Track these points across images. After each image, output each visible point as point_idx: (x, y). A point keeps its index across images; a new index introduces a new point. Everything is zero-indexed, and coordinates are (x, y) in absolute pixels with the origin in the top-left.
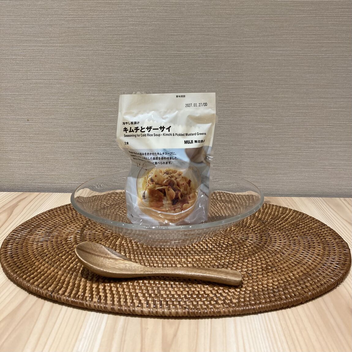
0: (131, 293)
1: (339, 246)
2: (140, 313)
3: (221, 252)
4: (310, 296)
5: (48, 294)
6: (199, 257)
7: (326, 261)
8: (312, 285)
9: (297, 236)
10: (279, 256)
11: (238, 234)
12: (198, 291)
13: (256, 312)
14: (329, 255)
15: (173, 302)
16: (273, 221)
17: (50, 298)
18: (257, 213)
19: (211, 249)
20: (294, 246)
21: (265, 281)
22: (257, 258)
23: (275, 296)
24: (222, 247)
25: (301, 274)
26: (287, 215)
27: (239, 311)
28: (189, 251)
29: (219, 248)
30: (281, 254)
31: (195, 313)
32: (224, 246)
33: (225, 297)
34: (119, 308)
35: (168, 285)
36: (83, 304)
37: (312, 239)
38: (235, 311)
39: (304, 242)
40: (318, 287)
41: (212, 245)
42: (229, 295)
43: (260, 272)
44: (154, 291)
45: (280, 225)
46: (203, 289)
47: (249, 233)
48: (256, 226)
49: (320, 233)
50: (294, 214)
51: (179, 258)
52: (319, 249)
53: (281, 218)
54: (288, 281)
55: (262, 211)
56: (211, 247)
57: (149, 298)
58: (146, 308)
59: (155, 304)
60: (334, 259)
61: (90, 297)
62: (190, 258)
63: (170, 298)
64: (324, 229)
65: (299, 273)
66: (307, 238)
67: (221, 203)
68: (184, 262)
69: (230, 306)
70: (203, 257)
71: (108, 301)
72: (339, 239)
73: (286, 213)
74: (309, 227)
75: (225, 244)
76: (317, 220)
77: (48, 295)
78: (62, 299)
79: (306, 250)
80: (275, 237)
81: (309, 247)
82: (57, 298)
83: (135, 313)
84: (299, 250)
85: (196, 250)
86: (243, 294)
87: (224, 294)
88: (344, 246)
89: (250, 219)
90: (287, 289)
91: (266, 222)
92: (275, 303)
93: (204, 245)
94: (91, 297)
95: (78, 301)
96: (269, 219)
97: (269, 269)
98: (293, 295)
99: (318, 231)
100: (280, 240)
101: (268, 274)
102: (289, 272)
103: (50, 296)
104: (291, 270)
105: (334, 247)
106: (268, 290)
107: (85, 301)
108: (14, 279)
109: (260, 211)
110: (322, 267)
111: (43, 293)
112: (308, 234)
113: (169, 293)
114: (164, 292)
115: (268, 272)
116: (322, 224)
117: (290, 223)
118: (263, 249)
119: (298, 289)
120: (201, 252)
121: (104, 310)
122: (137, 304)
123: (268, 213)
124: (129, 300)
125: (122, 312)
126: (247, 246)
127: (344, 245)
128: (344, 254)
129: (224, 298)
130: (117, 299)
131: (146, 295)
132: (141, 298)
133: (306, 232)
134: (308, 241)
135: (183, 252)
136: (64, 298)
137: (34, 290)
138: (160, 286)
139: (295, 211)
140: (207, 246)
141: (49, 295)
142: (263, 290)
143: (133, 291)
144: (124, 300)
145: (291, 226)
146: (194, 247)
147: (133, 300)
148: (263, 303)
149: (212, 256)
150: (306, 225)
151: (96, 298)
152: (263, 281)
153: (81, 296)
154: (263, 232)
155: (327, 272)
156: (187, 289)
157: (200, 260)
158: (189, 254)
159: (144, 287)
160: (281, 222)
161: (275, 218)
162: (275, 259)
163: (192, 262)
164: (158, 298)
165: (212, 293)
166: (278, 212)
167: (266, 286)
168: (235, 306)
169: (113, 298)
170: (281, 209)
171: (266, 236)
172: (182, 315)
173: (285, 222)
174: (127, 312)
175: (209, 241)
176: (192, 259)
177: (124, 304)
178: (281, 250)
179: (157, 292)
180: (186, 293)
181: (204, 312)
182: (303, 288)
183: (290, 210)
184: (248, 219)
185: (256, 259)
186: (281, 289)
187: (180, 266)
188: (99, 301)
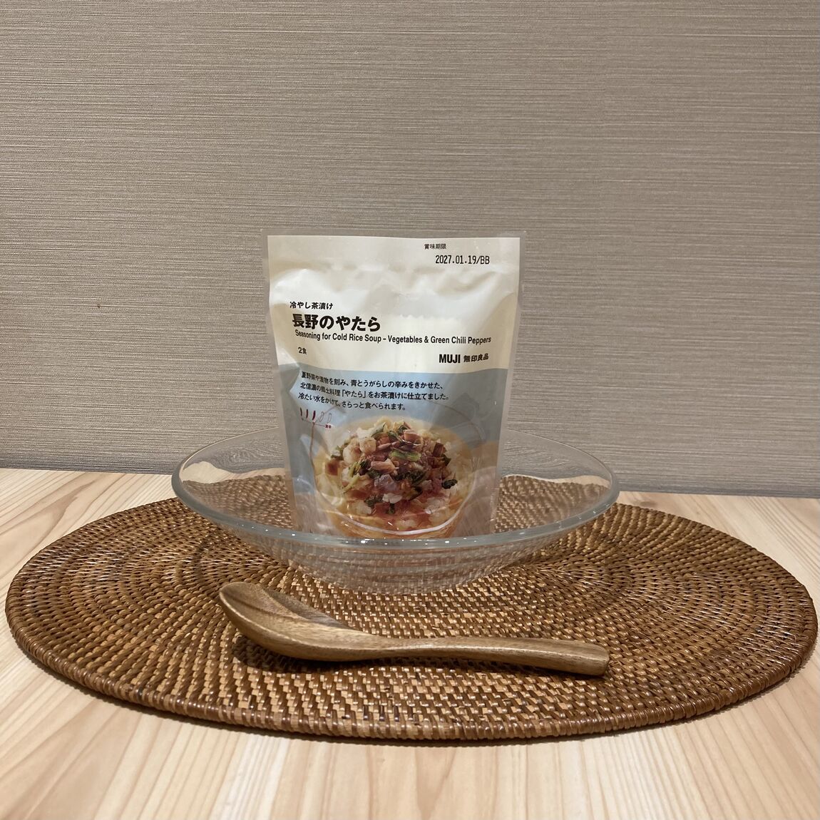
0: (326, 691)
1: (787, 593)
2: (351, 733)
3: (523, 605)
4: (733, 695)
5: (133, 692)
6: (473, 616)
7: (762, 623)
8: (734, 673)
9: (691, 572)
10: (654, 613)
11: (557, 567)
12: (480, 687)
13: (615, 728)
14: (767, 611)
15: (424, 709)
16: (633, 540)
17: (135, 702)
18: (595, 524)
19: (500, 598)
20: (686, 593)
21: (630, 664)
22: (607, 617)
23: (654, 695)
24: (523, 594)
25: (708, 650)
26: (665, 528)
27: (575, 726)
28: (448, 603)
29: (518, 596)
30: (660, 609)
31: (477, 731)
32: (529, 592)
33: (542, 698)
34: (301, 721)
35: (408, 674)
36: (215, 713)
37: (726, 577)
38: (568, 727)
39: (709, 584)
40: (748, 676)
41: (499, 590)
42: (549, 694)
43: (616, 646)
44: (378, 686)
45: (651, 548)
46: (490, 683)
47: (583, 566)
48: (596, 551)
49: (743, 565)
50: (680, 526)
51: (428, 617)
52: (743, 598)
53: (651, 533)
54: (679, 664)
55: (606, 518)
56: (498, 594)
57: (369, 702)
58: (363, 721)
59: (382, 713)
60: (779, 619)
61: (231, 700)
62: (452, 617)
63: (417, 702)
64: (751, 557)
65: (702, 648)
66: (714, 575)
67: (512, 500)
68: (440, 626)
69: (554, 717)
70: (483, 615)
71: (273, 707)
72: (787, 577)
73: (663, 524)
74: (717, 552)
75: (530, 589)
76: (733, 539)
77: (131, 694)
78: (166, 704)
79: (715, 601)
80: (643, 573)
81: (721, 594)
82: (154, 700)
83: (339, 732)
84: (698, 601)
85: (464, 600)
86: (582, 692)
87: (539, 693)
88: (798, 592)
89: (582, 535)
90: (680, 681)
91: (618, 542)
92: (655, 709)
93: (481, 590)
94: (234, 700)
95: (203, 706)
96: (624, 536)
97: (636, 641)
98: (695, 693)
99: (738, 561)
100: (655, 580)
101: (635, 650)
102: (681, 647)
103: (137, 698)
104: (686, 642)
105: (777, 594)
106: (637, 683)
107: (221, 707)
108: (48, 662)
109: (601, 519)
110: (752, 637)
111: (119, 691)
112: (716, 567)
113: (412, 690)
114: (401, 690)
115: (635, 648)
116: (746, 546)
117: (672, 544)
118: (618, 600)
119: (704, 681)
120: (478, 605)
121: (265, 726)
122: (340, 714)
123: (622, 524)
124: (322, 705)
125: (307, 731)
126: (581, 593)
127: (797, 590)
128: (801, 610)
129: (540, 701)
130: (294, 704)
131: (360, 695)
132: (349, 701)
133: (711, 562)
134: (718, 582)
135: (435, 605)
136: (171, 700)
137: (98, 684)
138: (390, 676)
139: (681, 520)
140: (489, 591)
141: (135, 695)
142: (626, 685)
143: (328, 687)
144: (311, 706)
145: (676, 551)
146: (460, 594)
147: (331, 705)
148: (629, 711)
149: (502, 613)
150: (708, 549)
151: (243, 700)
152: (625, 666)
153: (210, 698)
154: (614, 562)
155: (766, 647)
156: (453, 683)
157: (477, 622)
158: (449, 609)
159: (354, 680)
160: (652, 543)
161: (637, 534)
162: (647, 621)
163: (457, 625)
164: (389, 701)
165: (510, 690)
166: (644, 520)
167: (631, 676)
168: (567, 717)
169: (285, 701)
170: (649, 515)
171: (621, 572)
172: (446, 736)
173: (660, 543)
174: (320, 731)
175: (493, 581)
176: (458, 620)
177: (312, 714)
178: (659, 601)
179: (385, 689)
180: (452, 691)
181: (497, 730)
182: (714, 678)
183: (671, 517)
184: (578, 536)
185: (604, 620)
186: (667, 682)
187: (432, 633)
188: (252, 707)
